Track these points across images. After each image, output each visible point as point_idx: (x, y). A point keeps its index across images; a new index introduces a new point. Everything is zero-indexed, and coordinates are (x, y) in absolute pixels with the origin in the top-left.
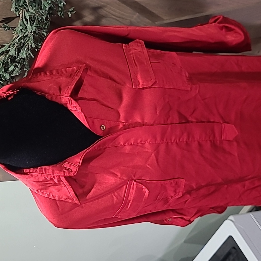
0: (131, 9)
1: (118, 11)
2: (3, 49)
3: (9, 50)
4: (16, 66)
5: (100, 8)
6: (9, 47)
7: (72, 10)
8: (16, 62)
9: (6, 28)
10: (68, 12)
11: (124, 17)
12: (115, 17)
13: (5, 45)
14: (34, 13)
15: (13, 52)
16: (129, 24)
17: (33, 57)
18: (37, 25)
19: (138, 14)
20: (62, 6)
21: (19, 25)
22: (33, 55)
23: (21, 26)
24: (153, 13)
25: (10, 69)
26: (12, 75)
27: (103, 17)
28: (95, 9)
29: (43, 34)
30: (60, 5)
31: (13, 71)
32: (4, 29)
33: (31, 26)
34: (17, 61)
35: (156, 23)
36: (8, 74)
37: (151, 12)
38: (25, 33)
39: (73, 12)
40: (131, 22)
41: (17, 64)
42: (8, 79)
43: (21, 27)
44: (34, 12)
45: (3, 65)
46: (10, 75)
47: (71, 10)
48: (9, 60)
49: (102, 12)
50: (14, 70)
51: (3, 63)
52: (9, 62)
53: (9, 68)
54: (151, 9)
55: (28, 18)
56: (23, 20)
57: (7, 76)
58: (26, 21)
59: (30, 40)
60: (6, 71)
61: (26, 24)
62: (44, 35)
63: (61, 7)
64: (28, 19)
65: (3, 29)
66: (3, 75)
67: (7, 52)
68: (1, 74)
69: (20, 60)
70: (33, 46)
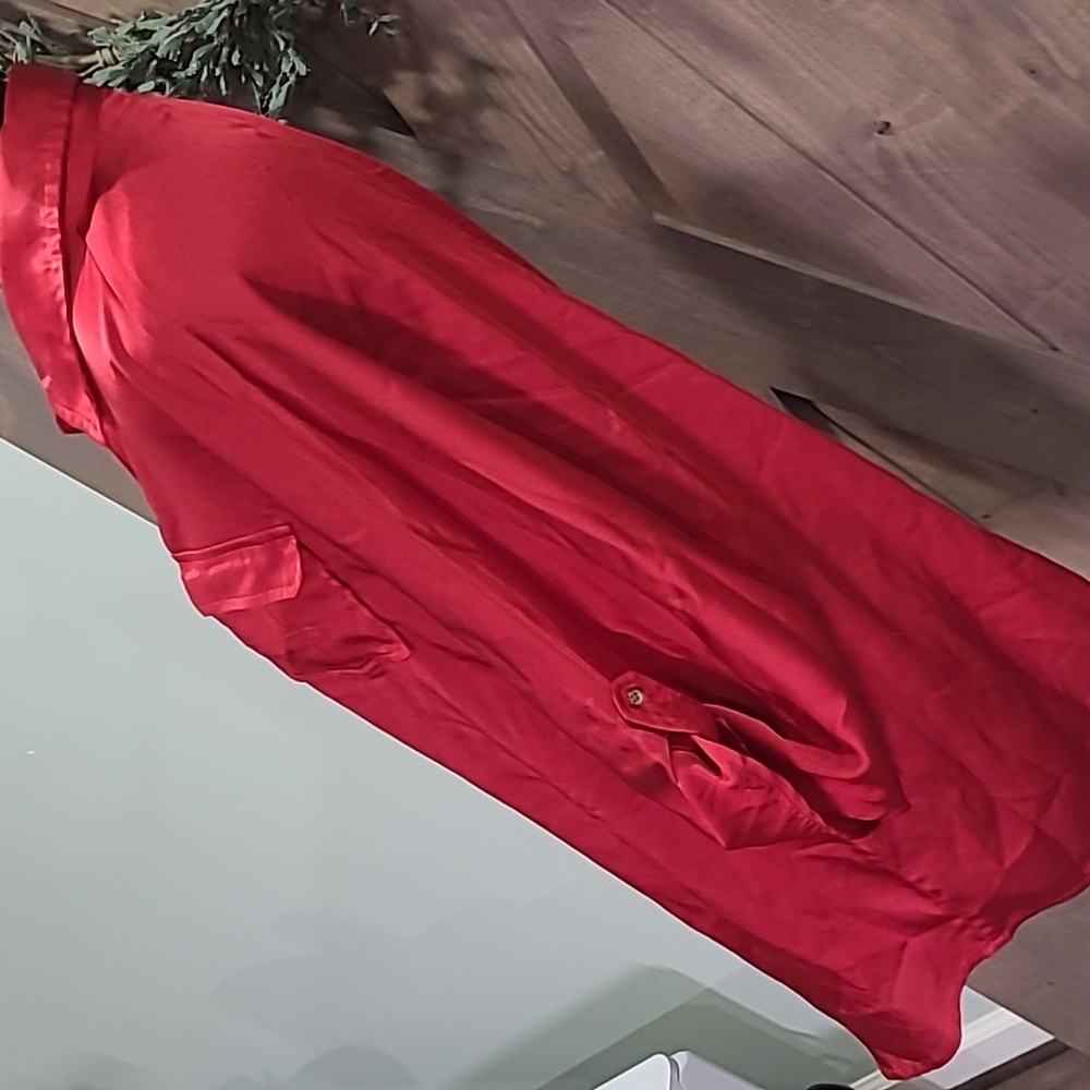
0: (584, 126)
1: (545, 110)
5: (491, 70)
7: (389, 20)
10: (374, 21)
11: (557, 138)
12: (528, 123)
16: (565, 169)
19: (601, 152)
24: (657, 179)
27: (493, 103)
28: (477, 67)
35: (658, 217)
37: (650, 172)
39: (391, 28)
40: (573, 164)
47: (386, 19)
49: (495, 87)
54: (652, 165)
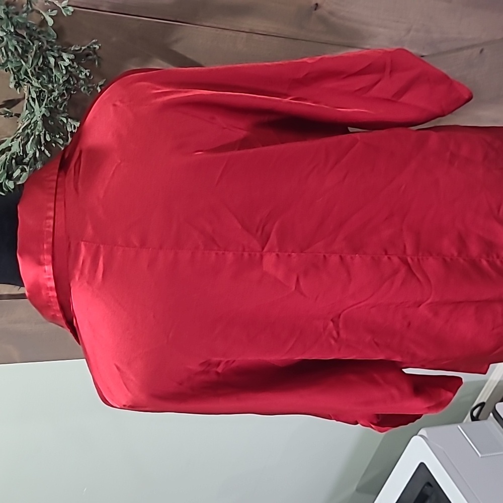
2: (3, 146)
3: (12, 145)
4: (23, 170)
6: (12, 140)
7: (103, 83)
8: (25, 164)
9: (8, 115)
10: (97, 86)
13: (6, 140)
14: (40, 88)
15: (16, 148)
17: (49, 155)
18: (47, 105)
20: (84, 77)
21: (25, 108)
22: (49, 152)
23: (27, 109)
25: (15, 175)
26: (18, 183)
29: (61, 120)
30: (80, 76)
31: (19, 178)
32: (5, 117)
33: (40, 107)
34: (25, 162)
36: (12, 182)
38: (33, 118)
41: (25, 167)
42: (12, 189)
43: (27, 111)
44: (40, 86)
45: (4, 169)
46: (15, 183)
47: (100, 83)
48: (14, 161)
50: (21, 176)
51: (4, 166)
52: (14, 164)
53: (14, 172)
55: (34, 95)
56: (28, 101)
57: (11, 185)
58: (33, 101)
59: (38, 128)
60: (9, 177)
61: (33, 105)
62: (64, 122)
63: (83, 79)
64: (35, 99)
65: (3, 116)
66: (5, 183)
67: (9, 149)
68: (2, 183)
69: (29, 161)
70: (47, 139)
